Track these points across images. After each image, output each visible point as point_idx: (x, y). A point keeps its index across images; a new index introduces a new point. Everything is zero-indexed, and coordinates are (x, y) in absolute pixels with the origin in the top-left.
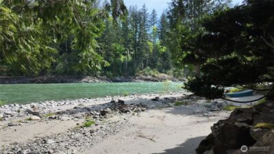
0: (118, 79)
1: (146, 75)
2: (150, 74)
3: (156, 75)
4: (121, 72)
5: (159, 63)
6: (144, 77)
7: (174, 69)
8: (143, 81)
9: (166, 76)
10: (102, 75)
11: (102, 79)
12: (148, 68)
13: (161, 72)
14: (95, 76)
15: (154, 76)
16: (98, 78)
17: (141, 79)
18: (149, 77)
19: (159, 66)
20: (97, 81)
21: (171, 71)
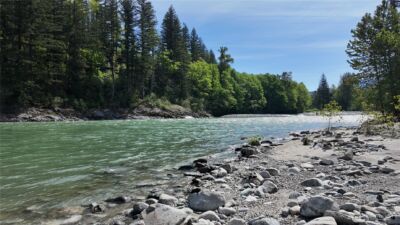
0: (98, 113)
1: (152, 107)
2: (158, 106)
3: (167, 107)
4: (102, 99)
5: (168, 88)
6: (148, 110)
7: (191, 98)
8: (148, 118)
9: (182, 109)
10: (63, 106)
11: (66, 115)
12: (153, 94)
13: (173, 102)
14: (50, 107)
15: (164, 109)
16: (57, 113)
17: (144, 113)
18: (157, 110)
19: (170, 93)
20: (57, 118)
21: (187, 101)
